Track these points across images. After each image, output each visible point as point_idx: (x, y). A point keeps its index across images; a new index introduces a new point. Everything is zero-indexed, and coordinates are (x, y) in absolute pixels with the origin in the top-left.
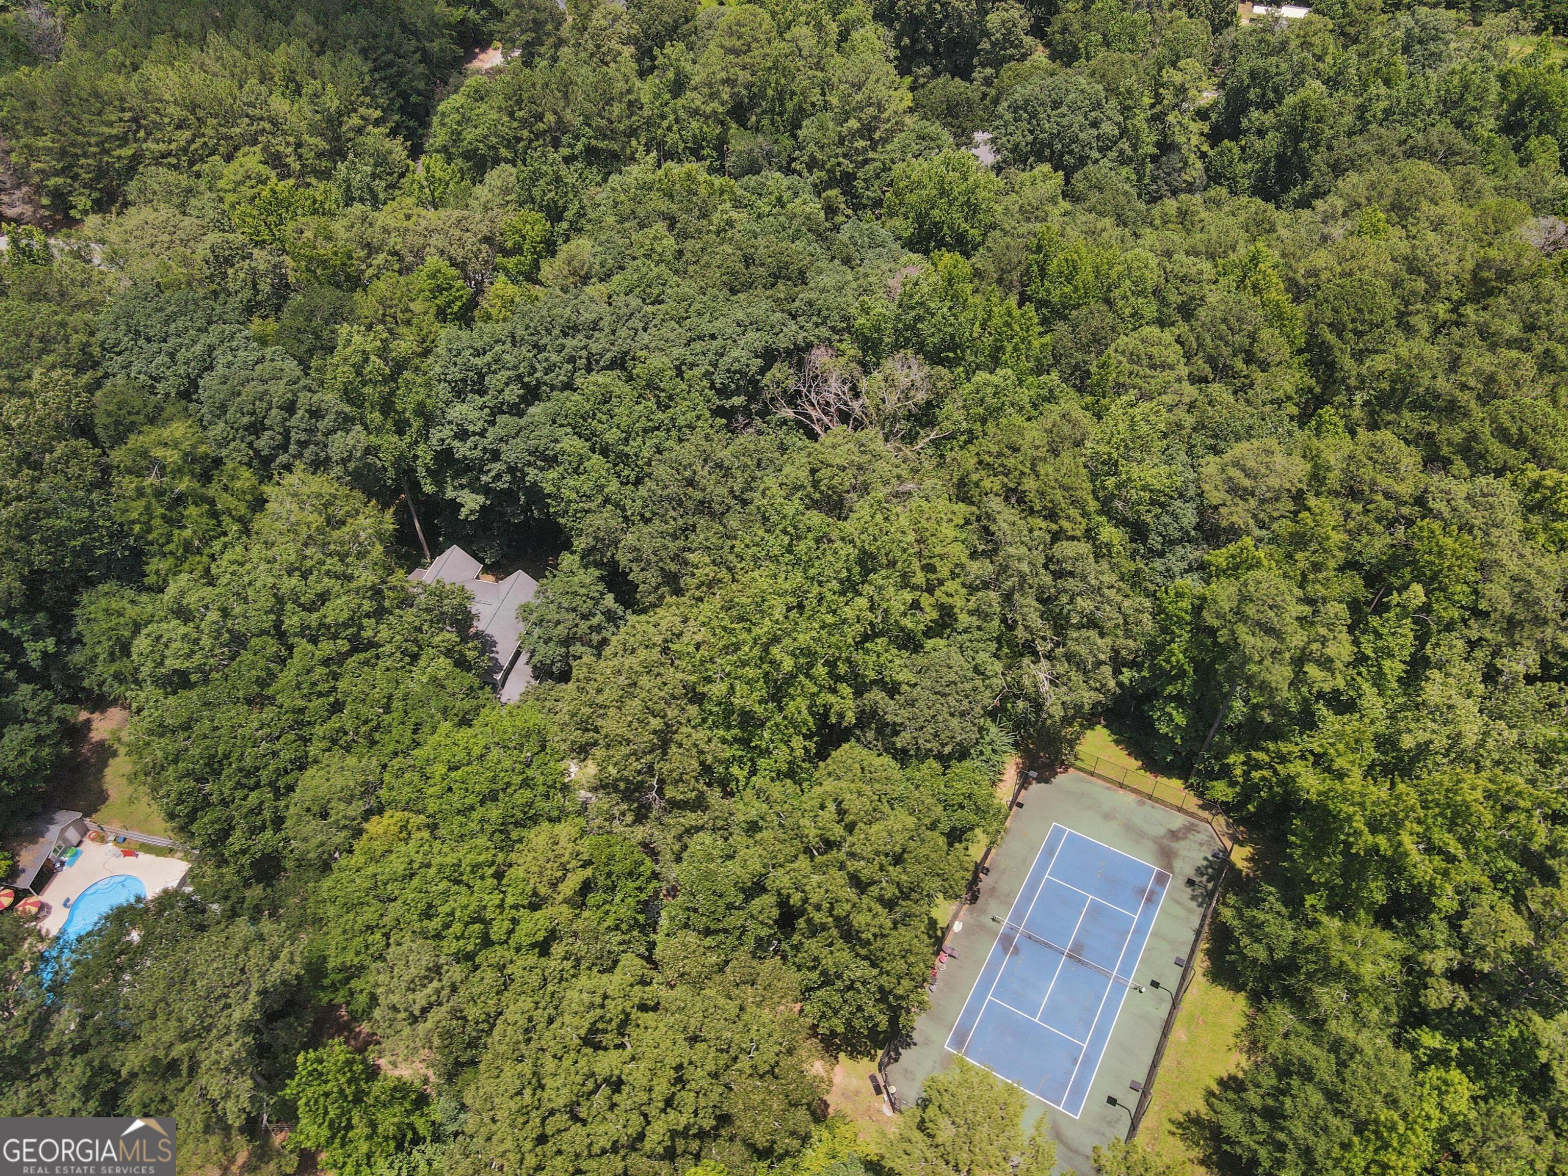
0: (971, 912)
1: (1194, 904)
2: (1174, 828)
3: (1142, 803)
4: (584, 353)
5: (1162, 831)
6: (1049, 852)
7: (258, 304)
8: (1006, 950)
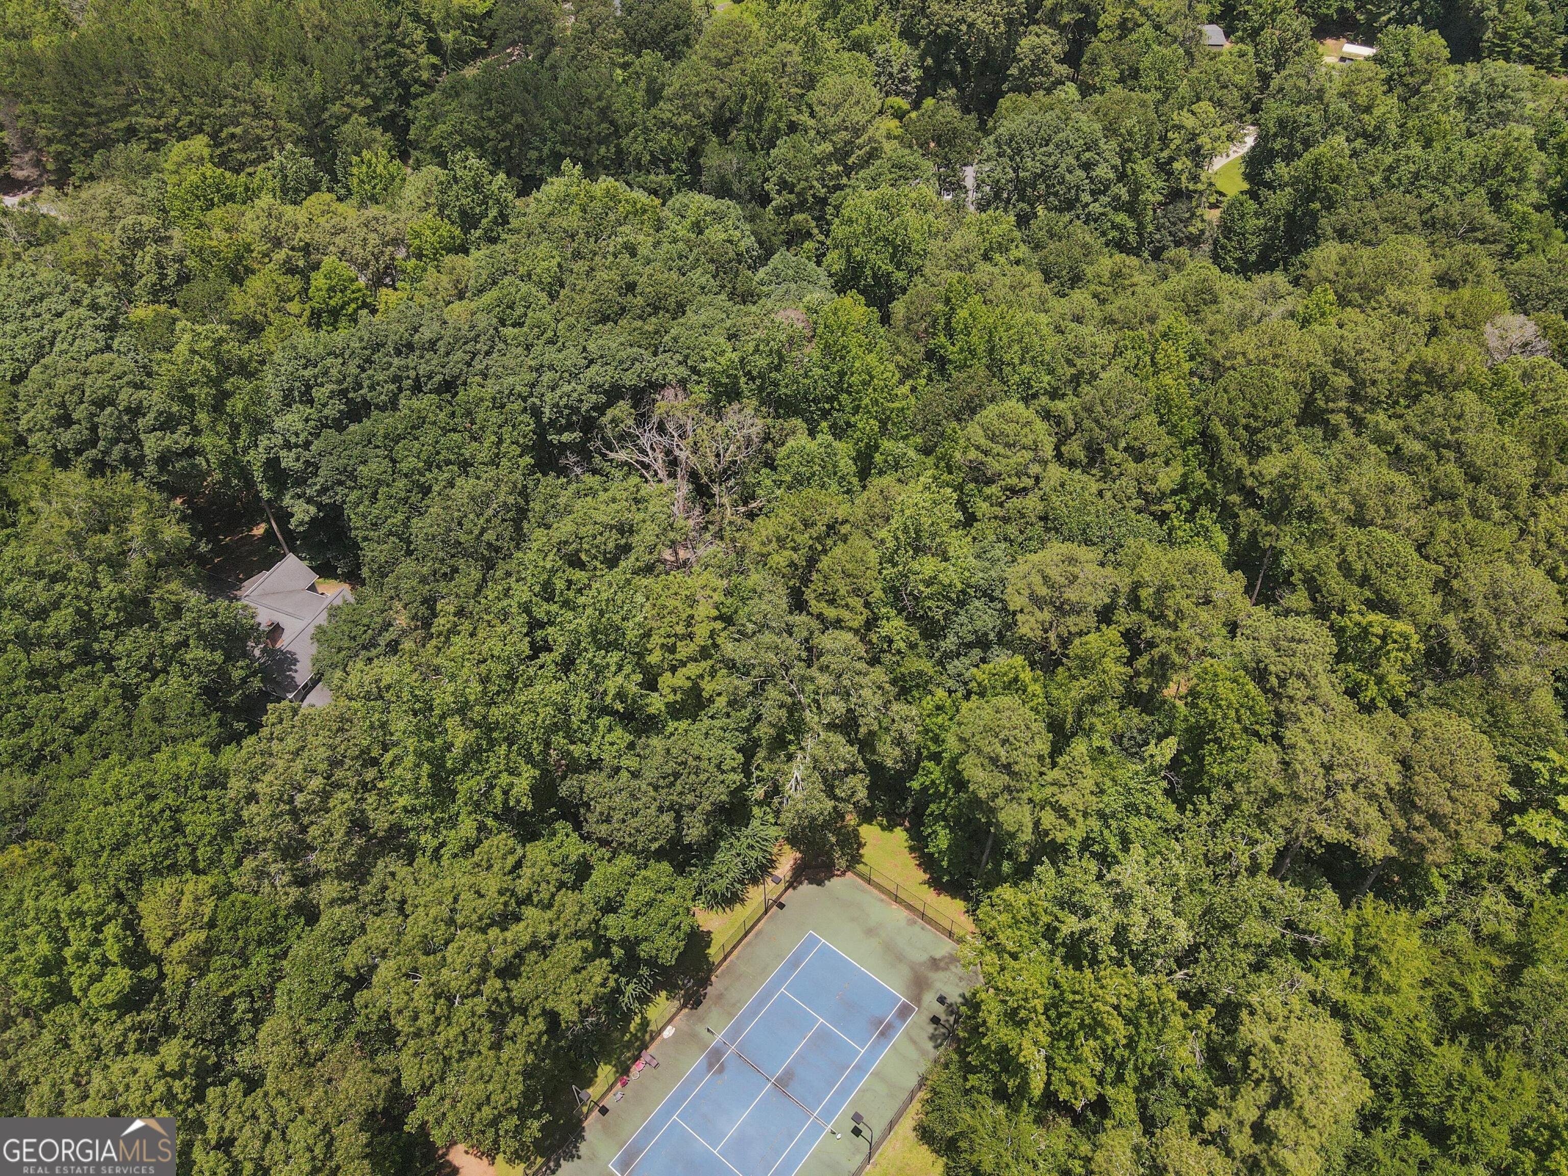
0: (688, 1016)
1: (930, 1045)
2: (938, 956)
3: (912, 923)
4: (412, 374)
5: (924, 957)
6: (795, 963)
7: (164, 288)
8: (710, 1066)
